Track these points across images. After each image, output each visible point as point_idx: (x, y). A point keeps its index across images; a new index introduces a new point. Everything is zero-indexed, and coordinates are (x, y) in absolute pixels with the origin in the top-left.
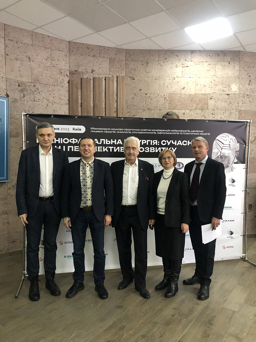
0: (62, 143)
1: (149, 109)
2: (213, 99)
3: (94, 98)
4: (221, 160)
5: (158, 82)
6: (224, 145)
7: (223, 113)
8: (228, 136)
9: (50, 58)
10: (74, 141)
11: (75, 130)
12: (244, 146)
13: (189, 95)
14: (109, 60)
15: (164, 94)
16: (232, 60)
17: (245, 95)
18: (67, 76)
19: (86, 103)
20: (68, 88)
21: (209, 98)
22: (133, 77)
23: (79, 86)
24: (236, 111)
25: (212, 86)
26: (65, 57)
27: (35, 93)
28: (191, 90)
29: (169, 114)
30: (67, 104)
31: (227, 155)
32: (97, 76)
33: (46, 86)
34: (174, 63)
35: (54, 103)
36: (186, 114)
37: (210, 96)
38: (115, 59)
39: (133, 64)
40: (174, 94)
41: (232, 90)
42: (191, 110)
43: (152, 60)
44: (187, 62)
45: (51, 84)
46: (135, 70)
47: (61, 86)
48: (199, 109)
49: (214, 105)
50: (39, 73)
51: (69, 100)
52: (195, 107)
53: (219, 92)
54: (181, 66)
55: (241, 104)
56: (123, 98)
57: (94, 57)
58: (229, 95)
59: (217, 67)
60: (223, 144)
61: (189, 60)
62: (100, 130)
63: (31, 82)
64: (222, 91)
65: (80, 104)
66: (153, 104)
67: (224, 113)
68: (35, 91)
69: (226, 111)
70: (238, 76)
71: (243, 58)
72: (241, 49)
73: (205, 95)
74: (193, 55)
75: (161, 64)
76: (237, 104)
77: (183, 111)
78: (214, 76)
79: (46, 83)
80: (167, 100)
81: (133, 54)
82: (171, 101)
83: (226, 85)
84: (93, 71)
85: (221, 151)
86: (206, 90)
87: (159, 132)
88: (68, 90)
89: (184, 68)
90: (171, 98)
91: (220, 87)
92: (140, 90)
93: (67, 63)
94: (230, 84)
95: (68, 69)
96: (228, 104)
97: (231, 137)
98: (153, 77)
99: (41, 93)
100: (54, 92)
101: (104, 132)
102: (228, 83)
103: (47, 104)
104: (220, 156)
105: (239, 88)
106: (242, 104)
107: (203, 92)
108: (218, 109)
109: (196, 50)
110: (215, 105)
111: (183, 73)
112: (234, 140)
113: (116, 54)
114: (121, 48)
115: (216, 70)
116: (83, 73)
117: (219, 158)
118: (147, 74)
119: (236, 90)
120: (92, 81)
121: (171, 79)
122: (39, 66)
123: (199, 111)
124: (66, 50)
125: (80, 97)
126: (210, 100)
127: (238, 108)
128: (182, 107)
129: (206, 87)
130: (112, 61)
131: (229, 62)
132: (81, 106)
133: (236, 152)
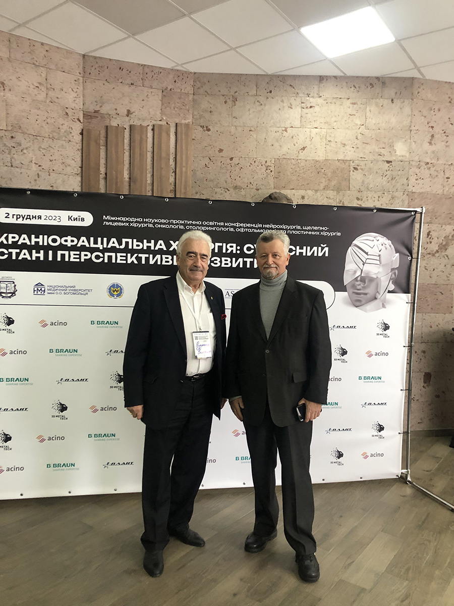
0: (46, 244)
1: (236, 188)
2: (360, 170)
3: (130, 163)
4: (362, 285)
5: (255, 136)
6: (369, 257)
7: (379, 197)
8: (378, 239)
9: (45, 85)
10: (69, 241)
11: (73, 219)
12: (409, 258)
13: (313, 162)
14: (160, 93)
15: (266, 159)
16: (398, 94)
17: (421, 163)
18: (80, 121)
19: (114, 172)
20: (81, 145)
21: (352, 168)
22: (207, 125)
23: (102, 141)
24: (404, 194)
25: (358, 146)
26: (75, 84)
27: (13, 151)
28: (319, 152)
29: (273, 197)
30: (78, 174)
31: (375, 276)
32: (137, 123)
33: (36, 139)
34: (285, 101)
35: (51, 171)
36: (306, 198)
37: (353, 164)
38: (172, 90)
39: (208, 102)
40: (285, 161)
41: (397, 153)
42: (316, 191)
43: (244, 95)
44: (311, 100)
45: (47, 136)
46: (211, 112)
47: (67, 140)
48: (332, 189)
49: (361, 181)
50: (23, 114)
51: (82, 167)
52: (324, 185)
53: (371, 157)
54: (300, 105)
55: (412, 180)
56: (187, 164)
57: (132, 86)
58: (391, 164)
59: (368, 109)
60: (367, 253)
61: (316, 95)
62: (122, 222)
63: (5, 131)
64: (376, 155)
65: (102, 176)
66: (244, 178)
67: (381, 197)
68: (14, 147)
69: (384, 194)
70: (408, 127)
71: (418, 93)
72: (414, 74)
73: (345, 161)
74: (323, 85)
75: (262, 102)
76: (405, 181)
77: (302, 192)
78: (363, 125)
79: (37, 132)
80: (271, 171)
81: (209, 82)
82: (279, 172)
83: (385, 143)
84: (129, 113)
85: (361, 266)
86: (345, 154)
87: (240, 227)
88: (80, 148)
89: (305, 111)
90: (279, 167)
91: (373, 147)
92: (221, 151)
93: (78, 96)
94: (393, 142)
95: (82, 108)
96: (389, 179)
97: (383, 240)
98: (245, 126)
99: (25, 151)
100: (52, 151)
101: (129, 224)
102: (390, 139)
103: (38, 174)
104: (361, 278)
105: (409, 150)
106: (416, 180)
107: (341, 157)
108: (368, 189)
109: (329, 76)
110: (363, 182)
111: (303, 120)
112: (388, 246)
113: (175, 82)
114: (184, 69)
115: (367, 114)
116: (111, 116)
117: (357, 281)
118: (235, 119)
119: (403, 153)
120: (127, 134)
121: (280, 131)
122: (23, 100)
123: (331, 194)
124: (78, 72)
125: (102, 161)
126: (353, 171)
127: (406, 187)
128: (300, 184)
129: (347, 147)
130: (166, 94)
131: (392, 100)
132: (106, 178)
133: (392, 269)
